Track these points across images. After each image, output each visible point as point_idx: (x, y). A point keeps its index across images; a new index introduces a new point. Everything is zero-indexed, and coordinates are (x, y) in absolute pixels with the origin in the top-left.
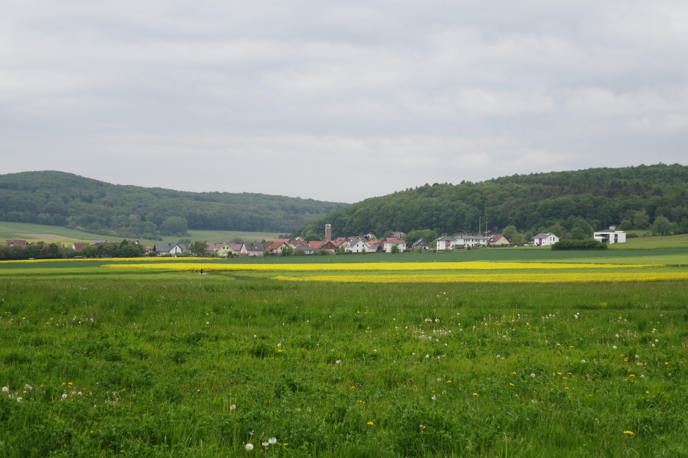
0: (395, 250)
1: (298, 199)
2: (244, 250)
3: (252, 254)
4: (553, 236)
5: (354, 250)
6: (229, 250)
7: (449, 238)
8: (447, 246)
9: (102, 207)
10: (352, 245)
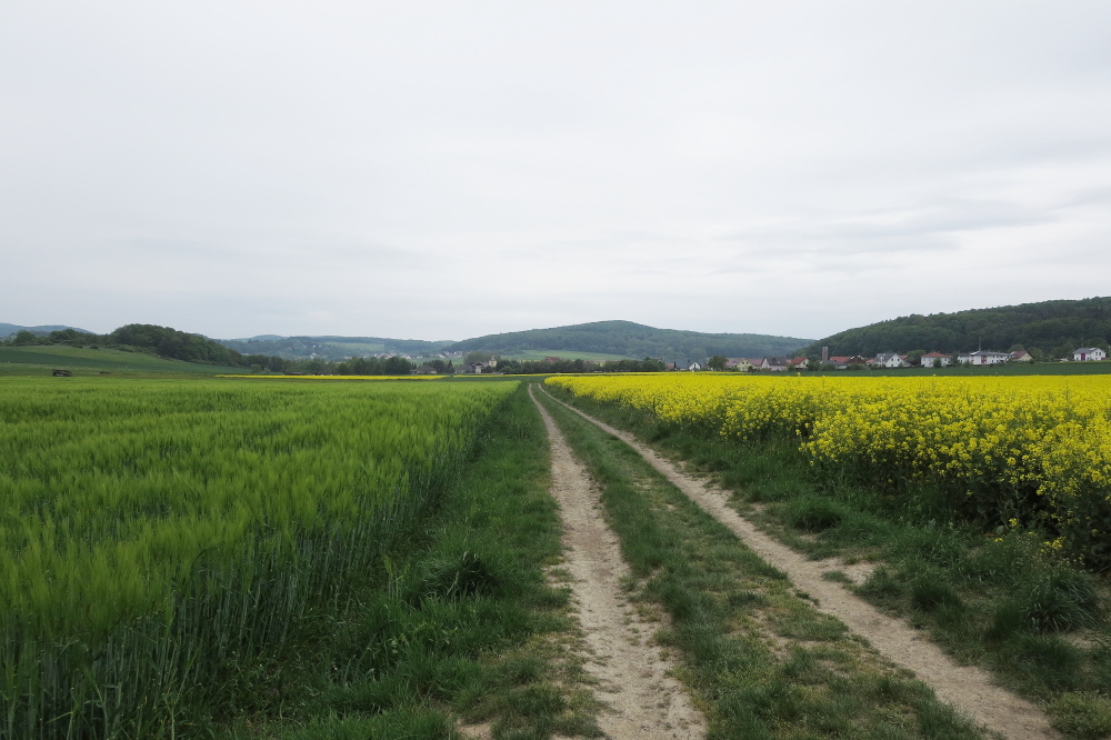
0: (937, 365)
1: (781, 338)
2: (765, 365)
3: (774, 368)
4: (1099, 351)
5: (889, 364)
6: (749, 365)
7: (984, 353)
8: (983, 361)
9: (650, 342)
10: (886, 360)
